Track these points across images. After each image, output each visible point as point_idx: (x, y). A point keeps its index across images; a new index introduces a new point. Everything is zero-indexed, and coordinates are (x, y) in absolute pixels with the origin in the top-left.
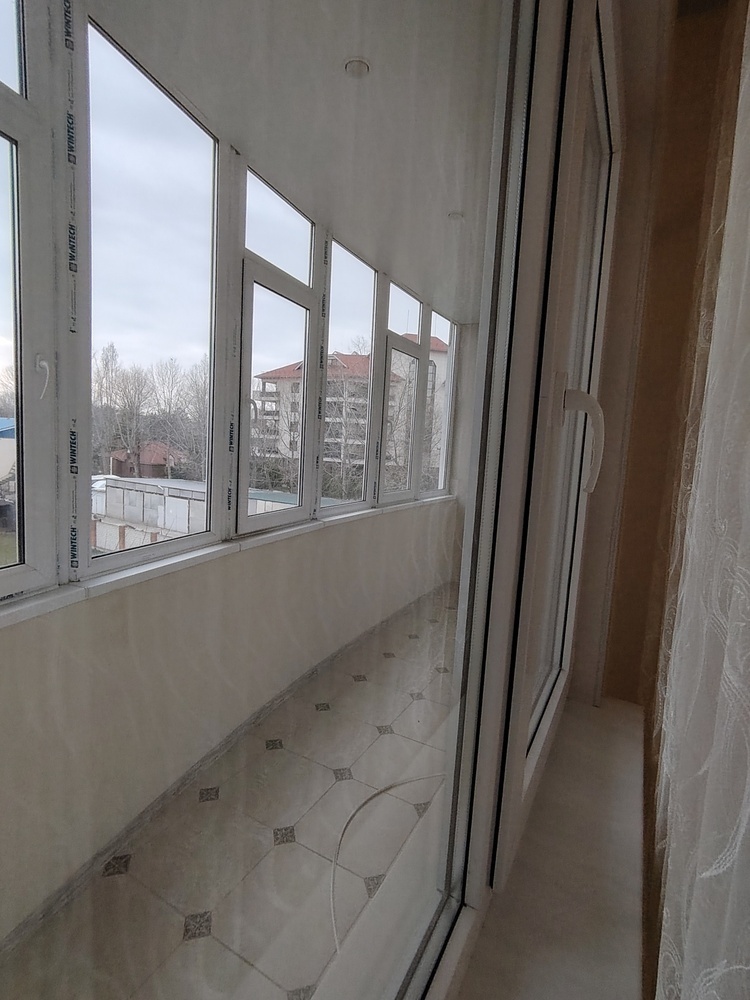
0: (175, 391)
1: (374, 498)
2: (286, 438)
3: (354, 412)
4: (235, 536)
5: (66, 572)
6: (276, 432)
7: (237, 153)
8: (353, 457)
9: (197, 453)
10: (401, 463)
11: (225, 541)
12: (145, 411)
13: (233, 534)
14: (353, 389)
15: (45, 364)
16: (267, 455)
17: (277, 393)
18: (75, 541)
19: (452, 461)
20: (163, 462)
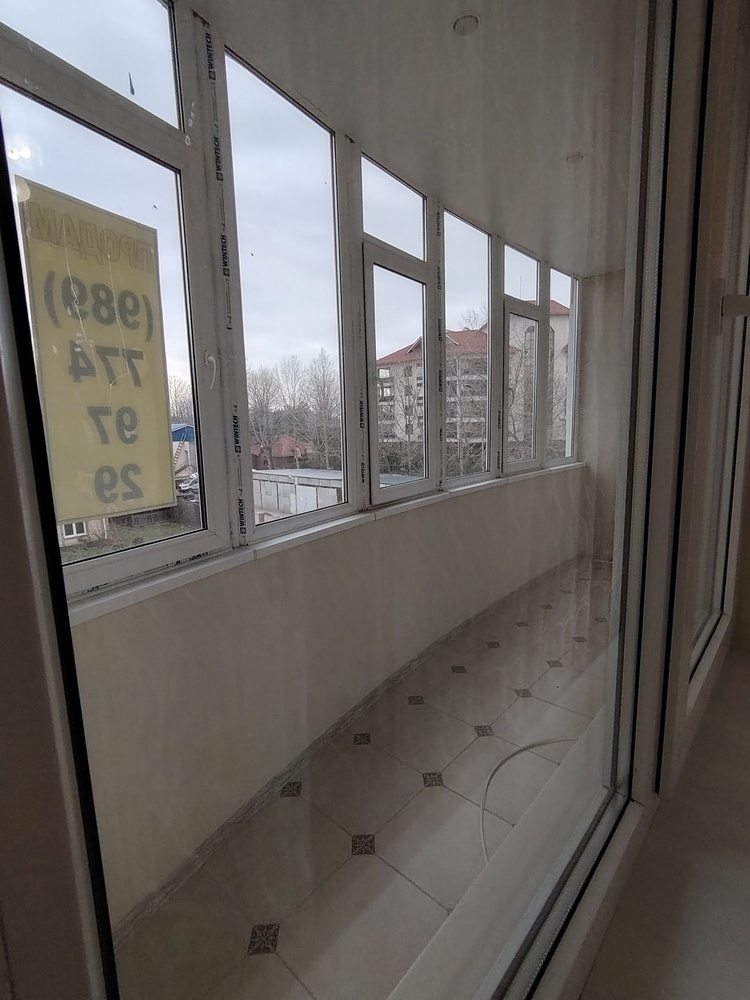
0: (297, 386)
1: (498, 468)
2: (402, 422)
3: (468, 390)
4: (369, 507)
5: (237, 538)
6: (392, 417)
7: (352, 141)
8: (469, 435)
9: (321, 443)
10: (521, 438)
11: (361, 511)
12: (273, 408)
13: (367, 505)
14: (466, 366)
15: (212, 358)
16: (385, 441)
17: (391, 379)
18: (242, 509)
19: (579, 428)
20: (291, 454)
